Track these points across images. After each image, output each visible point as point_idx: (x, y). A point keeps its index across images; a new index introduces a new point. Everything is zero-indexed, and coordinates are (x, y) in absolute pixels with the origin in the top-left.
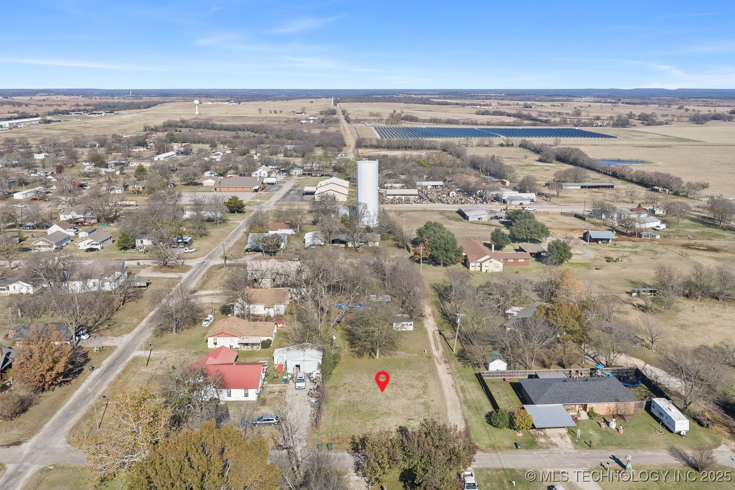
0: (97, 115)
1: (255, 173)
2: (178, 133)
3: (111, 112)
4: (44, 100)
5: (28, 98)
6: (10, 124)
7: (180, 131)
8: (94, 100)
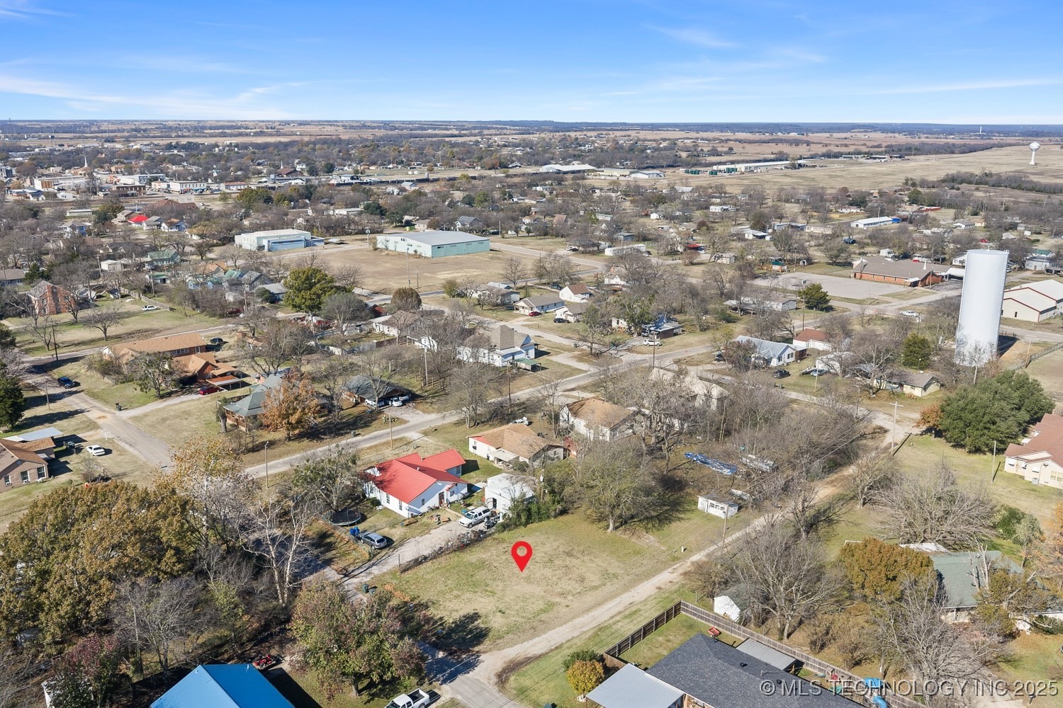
0: (878, 160)
1: (959, 259)
2: (954, 191)
3: (900, 157)
4: (846, 138)
5: (828, 135)
6: (746, 168)
7: (958, 189)
8: (917, 139)
